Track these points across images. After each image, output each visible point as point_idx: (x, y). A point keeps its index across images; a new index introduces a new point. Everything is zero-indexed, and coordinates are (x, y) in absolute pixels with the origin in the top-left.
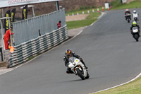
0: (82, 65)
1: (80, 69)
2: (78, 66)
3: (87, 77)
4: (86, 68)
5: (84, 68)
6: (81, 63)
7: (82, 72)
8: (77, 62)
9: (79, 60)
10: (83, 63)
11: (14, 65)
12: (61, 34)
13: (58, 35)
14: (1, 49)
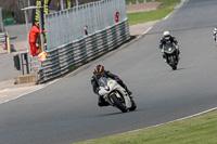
0: (122, 89)
1: (118, 95)
2: (114, 91)
3: (133, 108)
4: (129, 94)
5: (124, 94)
6: (118, 86)
7: (122, 100)
8: (112, 84)
9: (114, 82)
10: (123, 86)
11: (45, 79)
12: (119, 33)
13: (114, 33)
14: (26, 55)
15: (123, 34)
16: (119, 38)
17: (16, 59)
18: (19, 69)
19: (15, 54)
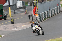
1: (38, 30)
5: (40, 30)
12: (58, 9)
13: (57, 9)
14: (32, 15)
15: (60, 10)
16: (59, 11)
17: (29, 16)
18: (30, 19)
19: (29, 15)
